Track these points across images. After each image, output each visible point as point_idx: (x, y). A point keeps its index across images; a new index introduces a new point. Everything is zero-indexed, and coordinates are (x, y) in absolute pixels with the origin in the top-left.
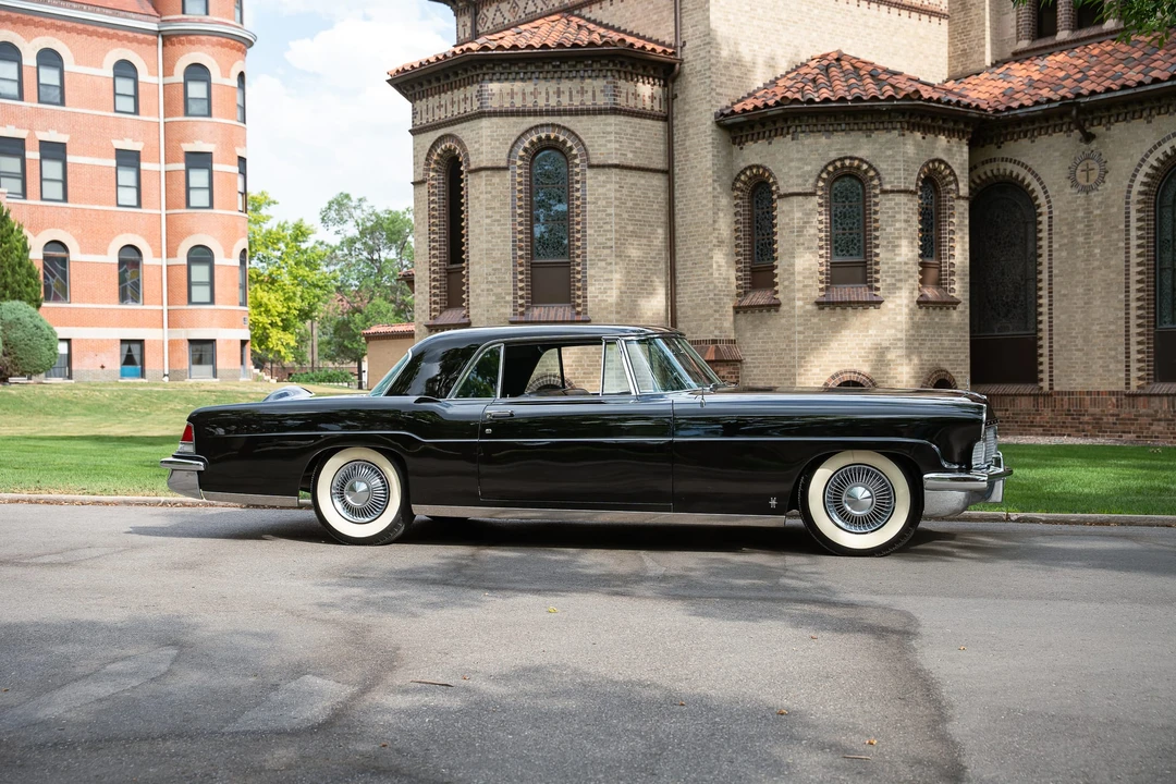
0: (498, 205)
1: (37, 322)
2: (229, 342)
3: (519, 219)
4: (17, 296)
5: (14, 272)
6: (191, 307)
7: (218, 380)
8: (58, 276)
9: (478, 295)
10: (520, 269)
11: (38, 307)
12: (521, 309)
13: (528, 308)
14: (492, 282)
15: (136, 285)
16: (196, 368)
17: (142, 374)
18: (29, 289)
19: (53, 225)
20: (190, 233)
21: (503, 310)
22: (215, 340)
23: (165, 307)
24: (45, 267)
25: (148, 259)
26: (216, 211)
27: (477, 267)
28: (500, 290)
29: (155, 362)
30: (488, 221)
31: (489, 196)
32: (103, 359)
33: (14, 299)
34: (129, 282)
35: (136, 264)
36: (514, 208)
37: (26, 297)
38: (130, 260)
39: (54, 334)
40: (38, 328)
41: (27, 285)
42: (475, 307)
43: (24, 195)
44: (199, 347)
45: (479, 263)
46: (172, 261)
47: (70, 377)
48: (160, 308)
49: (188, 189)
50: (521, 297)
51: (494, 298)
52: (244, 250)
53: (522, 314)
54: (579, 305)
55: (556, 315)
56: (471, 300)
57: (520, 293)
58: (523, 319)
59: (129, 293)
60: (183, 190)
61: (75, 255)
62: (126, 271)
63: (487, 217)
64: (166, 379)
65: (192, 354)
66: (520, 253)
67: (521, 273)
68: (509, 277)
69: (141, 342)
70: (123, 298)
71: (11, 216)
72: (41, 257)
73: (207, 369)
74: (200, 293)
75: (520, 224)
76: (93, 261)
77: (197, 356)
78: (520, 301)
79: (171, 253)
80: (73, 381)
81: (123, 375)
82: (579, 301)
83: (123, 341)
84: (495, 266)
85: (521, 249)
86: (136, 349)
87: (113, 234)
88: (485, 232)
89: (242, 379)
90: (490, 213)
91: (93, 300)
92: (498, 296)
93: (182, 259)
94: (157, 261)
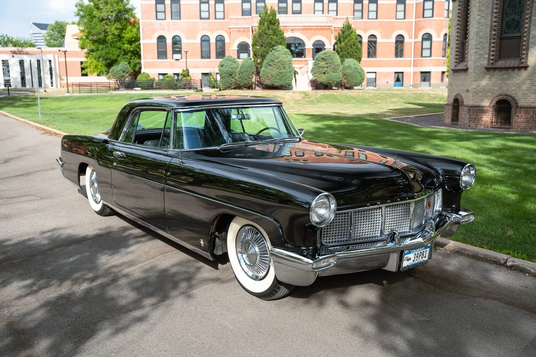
0: (485, 8)
1: (356, 66)
2: (436, 72)
3: (495, 15)
4: (351, 57)
5: (351, 47)
6: (422, 58)
7: (431, 88)
8: (373, 48)
9: (472, 55)
10: (493, 41)
11: (360, 60)
12: (491, 62)
13: (496, 61)
14: (478, 48)
15: (402, 50)
16: (423, 83)
17: (402, 85)
18: (356, 54)
19: (372, 29)
20: (423, 28)
21: (482, 62)
22: (430, 72)
23: (412, 59)
24: (368, 45)
25: (407, 40)
26: (434, 18)
27: (472, 41)
28: (481, 52)
29: (408, 81)
30: (479, 17)
31: (480, 4)
32: (388, 79)
33: (351, 58)
34: (399, 49)
35: (402, 42)
36: (493, 9)
37: (355, 57)
38: (400, 40)
39: (363, 71)
40: (356, 68)
41: (356, 52)
42: (470, 61)
43: (362, 18)
44: (424, 74)
45: (473, 39)
46: (416, 40)
47: (375, 86)
48: (410, 59)
49: (424, 10)
50: (493, 55)
51: (478, 56)
52: (446, 34)
53: (492, 64)
54: (523, 58)
55: (510, 64)
56: (469, 58)
57: (492, 53)
58: (492, 66)
59: (399, 54)
60: (422, 10)
61: (379, 40)
62: (398, 45)
63: (478, 15)
64: (411, 87)
65: (422, 77)
66: (494, 33)
67: (494, 43)
68: (487, 46)
69: (402, 73)
70: (397, 55)
71: (352, 26)
72: (367, 41)
73: (427, 83)
74: (426, 53)
75: (496, 17)
76: (386, 42)
77: (423, 78)
78: (492, 58)
79: (416, 37)
80: (376, 88)
81: (395, 86)
82: (523, 56)
83: (395, 73)
84: (480, 40)
85: (494, 30)
86: (400, 75)
87: (394, 31)
88: (476, 23)
89: (441, 88)
90: (480, 13)
91: (385, 57)
92: (480, 55)
93: (420, 39)
94: (410, 41)
